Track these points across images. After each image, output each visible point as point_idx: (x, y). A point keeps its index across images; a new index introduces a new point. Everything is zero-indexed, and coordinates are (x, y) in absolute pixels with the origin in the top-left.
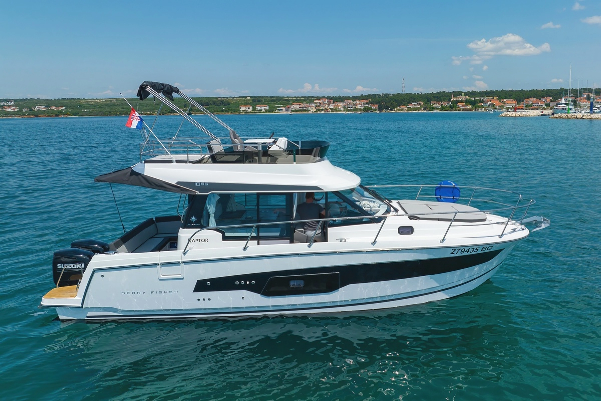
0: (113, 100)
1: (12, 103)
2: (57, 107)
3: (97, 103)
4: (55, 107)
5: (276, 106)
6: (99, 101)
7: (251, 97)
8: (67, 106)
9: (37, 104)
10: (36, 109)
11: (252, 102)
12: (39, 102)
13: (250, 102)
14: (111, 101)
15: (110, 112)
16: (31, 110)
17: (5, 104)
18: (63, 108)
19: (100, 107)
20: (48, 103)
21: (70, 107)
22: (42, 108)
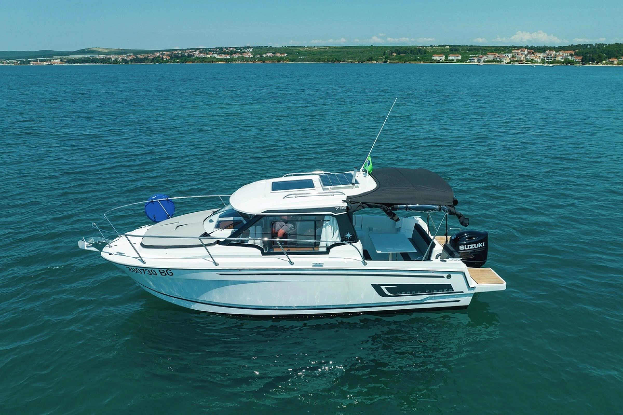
0: (326, 47)
1: (251, 50)
2: (281, 54)
3: (313, 50)
4: (279, 54)
5: (471, 56)
6: (315, 49)
7: (450, 46)
8: (289, 53)
9: (268, 51)
10: (265, 56)
11: (448, 51)
12: (270, 49)
13: (447, 51)
14: (325, 49)
15: (319, 59)
16: (261, 56)
17: (246, 51)
18: (286, 55)
19: (314, 54)
20: (275, 50)
21: (291, 54)
22: (270, 54)
